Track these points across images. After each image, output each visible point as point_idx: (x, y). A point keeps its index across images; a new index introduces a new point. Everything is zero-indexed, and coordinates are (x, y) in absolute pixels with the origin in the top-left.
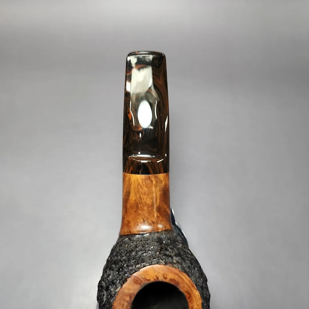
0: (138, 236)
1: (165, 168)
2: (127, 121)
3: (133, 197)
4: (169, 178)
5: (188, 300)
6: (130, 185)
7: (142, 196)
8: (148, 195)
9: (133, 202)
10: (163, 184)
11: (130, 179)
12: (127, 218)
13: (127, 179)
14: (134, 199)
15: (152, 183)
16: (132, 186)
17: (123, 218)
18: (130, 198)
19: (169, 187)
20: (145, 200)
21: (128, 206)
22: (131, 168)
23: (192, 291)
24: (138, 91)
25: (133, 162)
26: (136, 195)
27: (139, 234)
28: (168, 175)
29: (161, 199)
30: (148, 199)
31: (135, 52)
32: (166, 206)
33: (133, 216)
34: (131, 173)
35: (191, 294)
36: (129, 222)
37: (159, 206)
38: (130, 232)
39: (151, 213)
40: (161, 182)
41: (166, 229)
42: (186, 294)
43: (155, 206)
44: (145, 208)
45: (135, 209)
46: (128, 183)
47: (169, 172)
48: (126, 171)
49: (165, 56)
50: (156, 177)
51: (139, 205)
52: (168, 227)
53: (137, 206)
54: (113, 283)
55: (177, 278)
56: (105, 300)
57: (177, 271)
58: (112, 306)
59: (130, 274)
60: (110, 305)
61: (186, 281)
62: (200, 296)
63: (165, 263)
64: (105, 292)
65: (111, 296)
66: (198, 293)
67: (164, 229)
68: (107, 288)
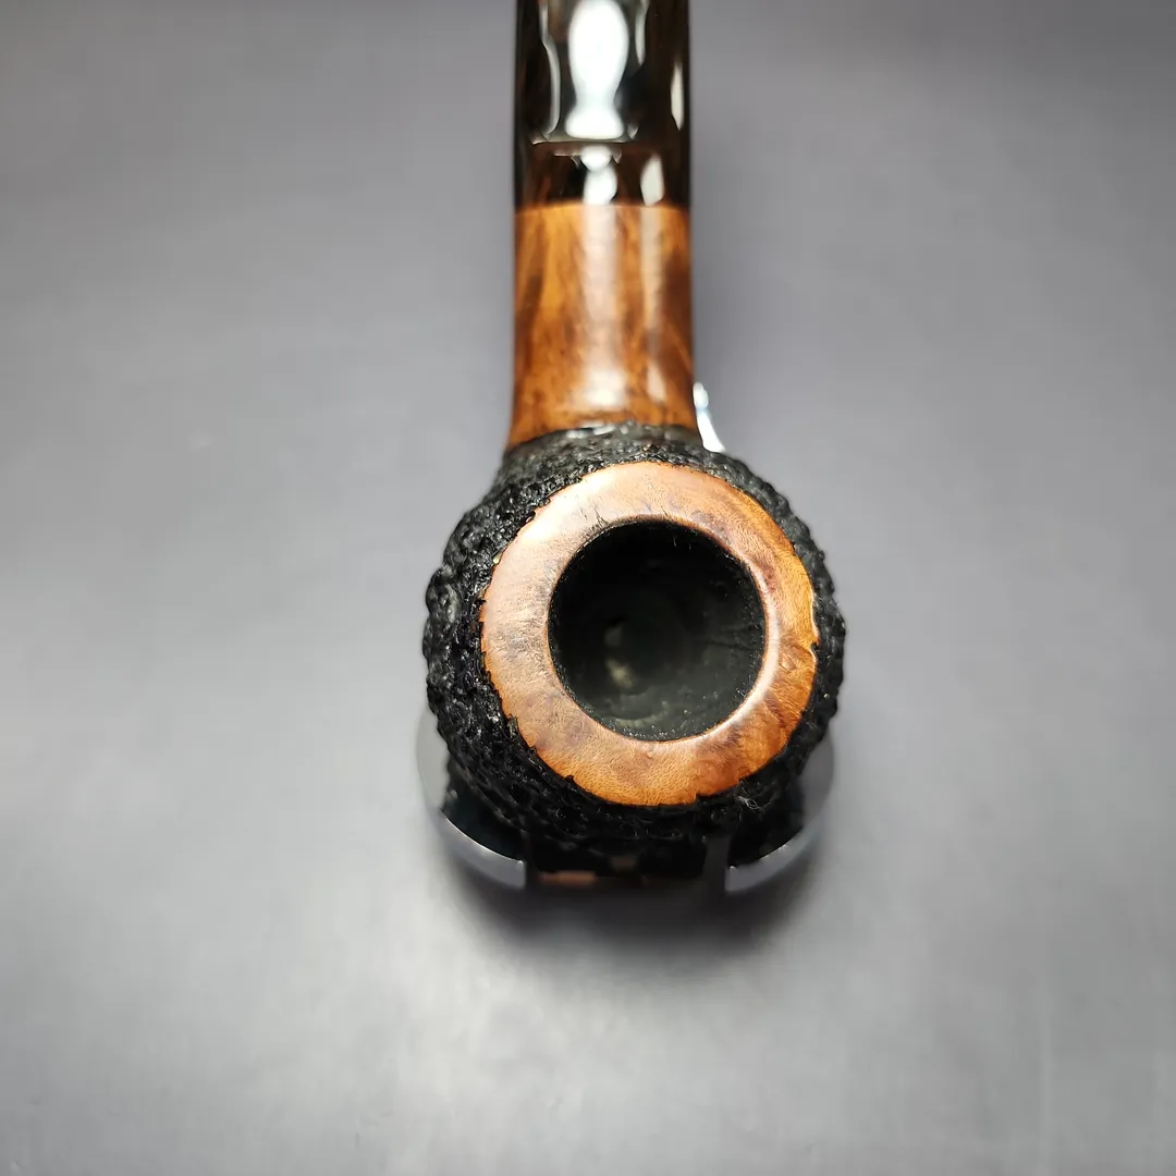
3: (551, 298)
6: (542, 258)
7: (585, 291)
9: (555, 314)
10: (668, 247)
11: (540, 230)
12: (530, 386)
13: (530, 231)
14: (558, 303)
15: (626, 236)
16: (549, 255)
17: (518, 391)
18: (543, 303)
20: (598, 302)
21: (537, 335)
22: (547, 184)
23: (776, 556)
26: (565, 285)
33: (556, 373)
34: (546, 204)
35: (771, 569)
36: (539, 397)
38: (544, 427)
41: (679, 422)
43: (639, 333)
45: (561, 342)
46: (531, 248)
48: (525, 199)
51: (578, 327)
52: (684, 418)
53: (569, 332)
54: (483, 544)
55: (720, 510)
56: (452, 618)
57: (720, 488)
58: (481, 602)
59: (544, 500)
60: (473, 606)
61: (755, 521)
62: (806, 578)
63: (677, 464)
64: (453, 594)
65: (475, 577)
66: (801, 568)
67: (670, 420)
68: (460, 570)
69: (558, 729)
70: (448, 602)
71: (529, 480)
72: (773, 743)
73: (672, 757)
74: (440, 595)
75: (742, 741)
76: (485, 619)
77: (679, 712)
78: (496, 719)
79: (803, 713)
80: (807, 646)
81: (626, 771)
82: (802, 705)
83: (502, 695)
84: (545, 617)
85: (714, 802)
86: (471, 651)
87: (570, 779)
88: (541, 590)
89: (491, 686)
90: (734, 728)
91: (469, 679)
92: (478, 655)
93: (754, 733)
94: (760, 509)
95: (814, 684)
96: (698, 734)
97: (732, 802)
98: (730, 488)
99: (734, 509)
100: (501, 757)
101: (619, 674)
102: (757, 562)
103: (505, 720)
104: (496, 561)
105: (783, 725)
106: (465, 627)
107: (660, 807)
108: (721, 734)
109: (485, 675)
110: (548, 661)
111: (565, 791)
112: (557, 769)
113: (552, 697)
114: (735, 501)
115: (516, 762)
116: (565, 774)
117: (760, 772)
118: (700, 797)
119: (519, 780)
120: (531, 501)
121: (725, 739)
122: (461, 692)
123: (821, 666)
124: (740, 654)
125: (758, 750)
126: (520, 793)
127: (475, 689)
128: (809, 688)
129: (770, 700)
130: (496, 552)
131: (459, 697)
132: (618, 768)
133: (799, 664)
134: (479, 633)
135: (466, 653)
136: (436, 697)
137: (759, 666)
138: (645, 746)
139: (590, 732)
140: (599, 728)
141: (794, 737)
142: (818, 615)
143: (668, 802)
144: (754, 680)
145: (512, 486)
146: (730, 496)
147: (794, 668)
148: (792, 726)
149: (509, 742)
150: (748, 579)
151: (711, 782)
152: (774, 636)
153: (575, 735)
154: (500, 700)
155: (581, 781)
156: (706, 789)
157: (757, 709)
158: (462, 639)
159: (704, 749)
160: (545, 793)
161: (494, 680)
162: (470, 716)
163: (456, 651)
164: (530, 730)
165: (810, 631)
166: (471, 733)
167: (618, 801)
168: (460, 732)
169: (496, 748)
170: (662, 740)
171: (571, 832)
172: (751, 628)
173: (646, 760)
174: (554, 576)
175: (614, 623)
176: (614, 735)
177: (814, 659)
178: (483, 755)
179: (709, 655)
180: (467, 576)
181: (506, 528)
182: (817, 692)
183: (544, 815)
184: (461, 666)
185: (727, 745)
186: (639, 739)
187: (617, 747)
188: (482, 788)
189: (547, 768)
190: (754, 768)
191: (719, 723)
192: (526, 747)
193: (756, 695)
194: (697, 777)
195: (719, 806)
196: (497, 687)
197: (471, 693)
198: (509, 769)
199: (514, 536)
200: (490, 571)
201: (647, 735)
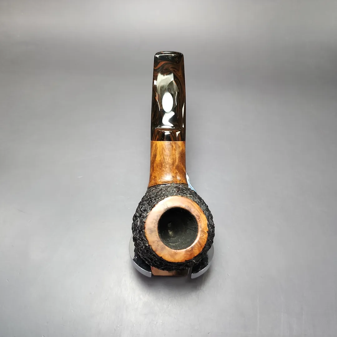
0: (162, 185)
1: (183, 138)
2: (155, 102)
3: (158, 158)
4: (185, 146)
5: (198, 220)
6: (156, 150)
7: (165, 157)
8: (169, 156)
9: (159, 162)
10: (181, 149)
11: (156, 145)
12: (153, 175)
13: (154, 145)
14: (159, 160)
15: (173, 147)
16: (158, 150)
17: (151, 175)
18: (156, 159)
19: (185, 152)
20: (167, 160)
21: (155, 165)
22: (157, 137)
23: (200, 214)
24: (162, 84)
25: (158, 132)
26: (161, 156)
27: (163, 185)
28: (185, 143)
29: (179, 161)
30: (169, 159)
31: (161, 52)
32: (183, 166)
33: (159, 173)
34: (157, 141)
35: (199, 217)
36: (155, 177)
37: (178, 165)
38: (156, 183)
39: (172, 170)
40: (179, 147)
41: (183, 182)
42: (196, 216)
43: (175, 165)
44: (168, 166)
45: (160, 167)
46: (154, 148)
47: (185, 141)
48: (153, 139)
49: (183, 55)
50: (175, 143)
51: (163, 164)
52: (184, 182)
53: (161, 165)
54: (145, 210)
55: (190, 205)
56: (139, 224)
57: (190, 201)
58: (145, 223)
59: (157, 203)
60: (143, 223)
61: (196, 207)
62: (206, 218)
63: (182, 196)
64: (139, 219)
65: (143, 217)
66: (205, 217)
67: (181, 182)
68: (141, 215)
69: (159, 248)
70: (138, 221)
71: (154, 197)
72: (199, 250)
73: (180, 253)
74: (136, 219)
75: (194, 250)
76: (146, 226)
77: (182, 243)
78: (147, 245)
79: (205, 245)
80: (206, 231)
81: (172, 255)
82: (205, 243)
83: (149, 241)
84: (157, 226)
85: (188, 261)
86: (143, 232)
87: (161, 257)
88: (156, 220)
89: (147, 239)
90: (192, 247)
91: (143, 237)
92: (144, 233)
93: (196, 248)
94: (197, 205)
95: (207, 239)
96: (185, 248)
97: (192, 261)
98: (192, 201)
99: (192, 205)
100: (148, 252)
101: (170, 233)
102: (197, 216)
103: (149, 245)
104: (148, 214)
105: (201, 247)
106: (142, 227)
107: (178, 263)
108: (190, 248)
109: (145, 237)
110: (157, 234)
111: (160, 259)
112: (159, 255)
113: (158, 241)
114: (193, 204)
115: (151, 253)
116: (160, 256)
117: (197, 256)
118: (186, 261)
119: (151, 257)
120: (154, 203)
121: (190, 250)
122: (140, 239)
123: (209, 235)
124: (194, 232)
125: (197, 252)
126: (151, 259)
127: (143, 239)
128: (206, 240)
129: (199, 242)
130: (147, 212)
131: (140, 240)
132: (171, 255)
133: (204, 235)
134: (144, 229)
135: (142, 232)
136: (135, 239)
137: (197, 236)
138: (176, 251)
139: (165, 248)
140: (167, 247)
141: (203, 249)
142: (208, 225)
143: (180, 262)
144: (196, 238)
145: (150, 198)
146: (192, 203)
147: (203, 236)
148: (203, 247)
149: (150, 250)
150: (195, 218)
151: (188, 258)
152: (200, 229)
153: (163, 249)
154: (148, 242)
155: (163, 257)
156: (187, 259)
157: (196, 244)
158: (141, 229)
159: (187, 251)
160: (156, 259)
161: (147, 238)
162: (142, 244)
163: (140, 231)
164: (154, 247)
165: (207, 229)
166: (142, 247)
167: (170, 261)
168: (140, 247)
169: (147, 250)
170: (179, 250)
171: (161, 267)
172: (196, 228)
173: (176, 254)
174: (159, 218)
175: (170, 222)
176: (169, 248)
177: (207, 234)
178: (144, 252)
179: (188, 231)
180: (142, 216)
181: (150, 207)
182: (208, 240)
183: (156, 263)
184: (141, 235)
185: (191, 251)
186: (174, 249)
187: (170, 251)
188: (143, 257)
189: (157, 255)
190: (196, 255)
191: (189, 246)
192: (153, 251)
193: (196, 241)
194: (185, 257)
195: (190, 262)
196: (148, 239)
197: (142, 240)
198: (149, 255)
199: (151, 210)
200: (147, 216)
201: (176, 248)
